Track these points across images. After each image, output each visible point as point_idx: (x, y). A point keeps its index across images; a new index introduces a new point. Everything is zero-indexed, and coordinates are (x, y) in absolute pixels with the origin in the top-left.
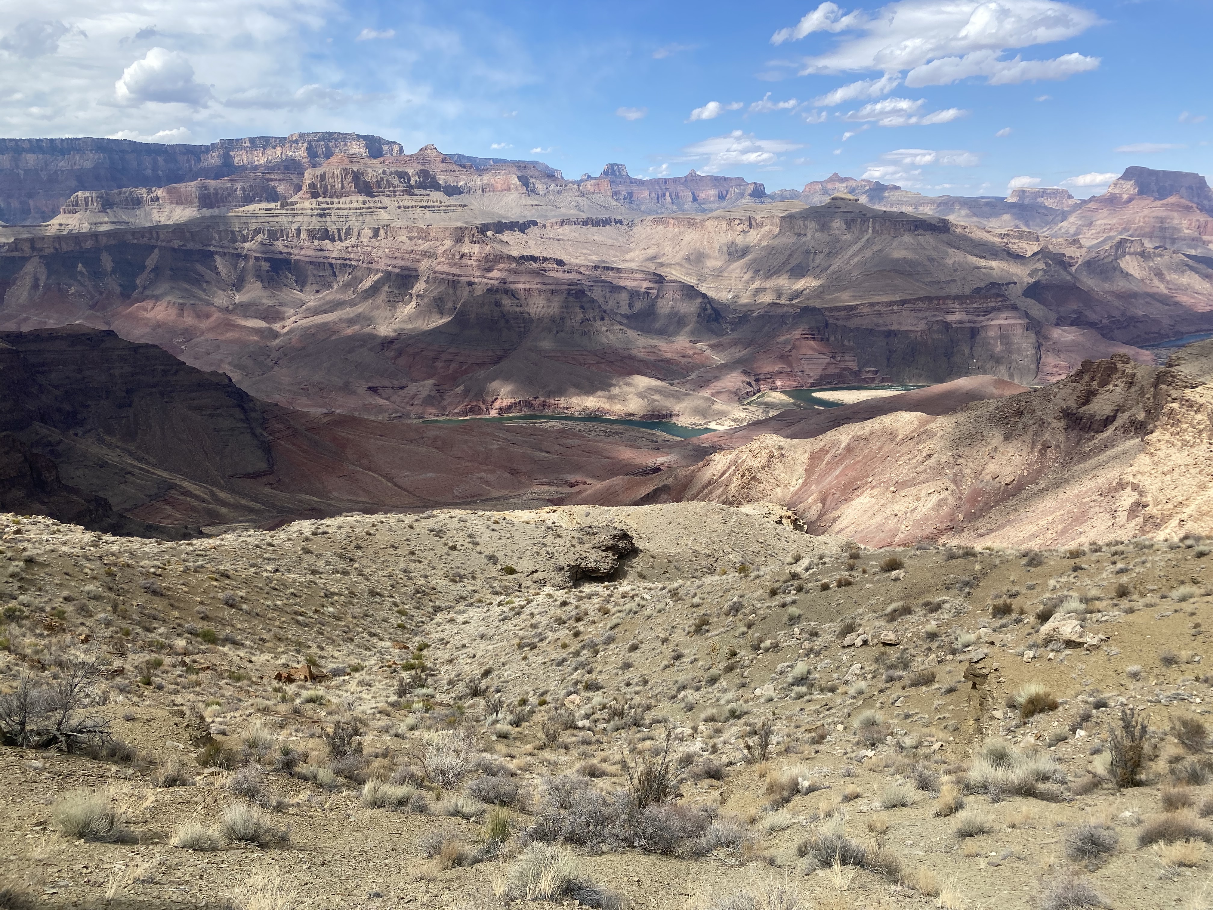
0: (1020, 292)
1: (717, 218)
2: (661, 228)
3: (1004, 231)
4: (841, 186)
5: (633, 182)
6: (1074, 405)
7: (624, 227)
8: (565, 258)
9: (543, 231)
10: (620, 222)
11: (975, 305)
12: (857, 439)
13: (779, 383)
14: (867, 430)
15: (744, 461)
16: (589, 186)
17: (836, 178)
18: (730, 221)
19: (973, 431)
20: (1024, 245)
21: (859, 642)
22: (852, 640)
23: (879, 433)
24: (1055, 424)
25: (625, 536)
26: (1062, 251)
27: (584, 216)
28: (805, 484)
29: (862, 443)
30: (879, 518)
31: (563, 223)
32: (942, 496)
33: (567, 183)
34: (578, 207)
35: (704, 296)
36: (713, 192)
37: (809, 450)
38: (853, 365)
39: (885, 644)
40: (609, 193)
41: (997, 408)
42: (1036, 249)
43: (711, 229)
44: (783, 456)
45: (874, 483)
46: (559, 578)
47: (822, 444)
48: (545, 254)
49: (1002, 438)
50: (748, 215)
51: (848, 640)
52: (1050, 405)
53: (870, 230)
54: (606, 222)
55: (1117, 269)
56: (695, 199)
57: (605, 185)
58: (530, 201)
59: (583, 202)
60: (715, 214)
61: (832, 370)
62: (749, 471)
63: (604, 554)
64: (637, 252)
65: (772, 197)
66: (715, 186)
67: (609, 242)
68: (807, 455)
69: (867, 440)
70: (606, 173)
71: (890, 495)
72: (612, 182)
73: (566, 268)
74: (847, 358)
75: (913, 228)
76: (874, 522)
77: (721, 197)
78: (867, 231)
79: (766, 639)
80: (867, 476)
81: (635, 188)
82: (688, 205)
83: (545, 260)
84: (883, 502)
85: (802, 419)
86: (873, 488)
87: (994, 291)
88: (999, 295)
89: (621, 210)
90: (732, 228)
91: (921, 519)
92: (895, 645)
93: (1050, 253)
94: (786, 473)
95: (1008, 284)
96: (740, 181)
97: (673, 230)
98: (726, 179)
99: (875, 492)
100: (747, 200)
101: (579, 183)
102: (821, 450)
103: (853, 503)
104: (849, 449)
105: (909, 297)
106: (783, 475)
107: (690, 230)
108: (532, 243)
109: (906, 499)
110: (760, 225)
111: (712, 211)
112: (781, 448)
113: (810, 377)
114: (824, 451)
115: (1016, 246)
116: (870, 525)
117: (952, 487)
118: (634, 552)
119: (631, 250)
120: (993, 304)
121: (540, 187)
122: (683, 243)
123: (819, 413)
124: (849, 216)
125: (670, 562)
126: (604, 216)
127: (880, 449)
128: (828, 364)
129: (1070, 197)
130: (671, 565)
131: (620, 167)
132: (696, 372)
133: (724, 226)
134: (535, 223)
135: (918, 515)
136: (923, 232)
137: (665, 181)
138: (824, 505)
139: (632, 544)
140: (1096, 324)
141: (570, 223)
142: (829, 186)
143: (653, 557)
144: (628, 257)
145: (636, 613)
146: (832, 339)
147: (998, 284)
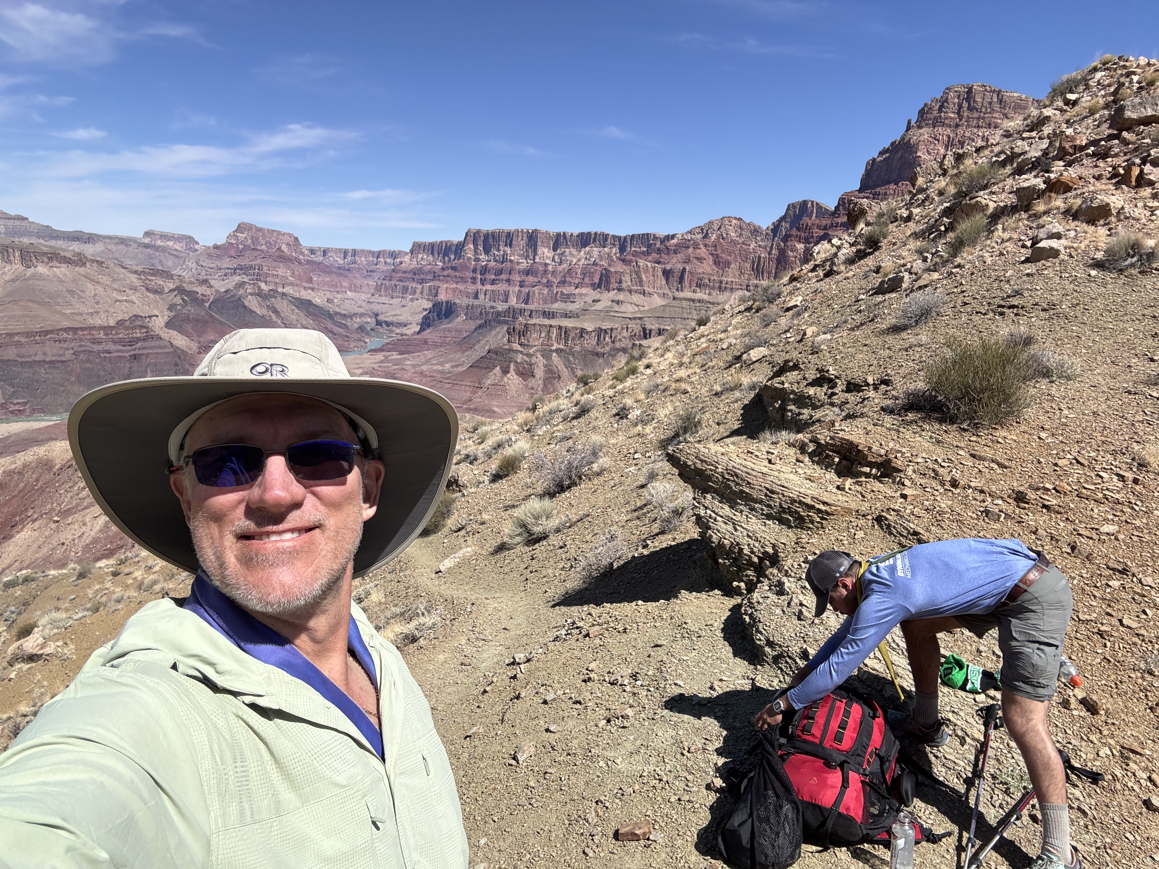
0: (162, 324)
3: (140, 269)
11: (121, 336)
14: (20, 463)
20: (161, 283)
23: (34, 465)
26: (195, 289)
30: (45, 550)
42: (172, 286)
45: (35, 516)
55: (243, 306)
69: (20, 473)
71: (54, 525)
75: (44, 259)
76: (39, 555)
80: (26, 510)
84: (47, 533)
86: (34, 521)
87: (138, 323)
88: (142, 327)
93: (184, 290)
95: (150, 317)
105: (50, 328)
109: (72, 527)
115: (153, 283)
120: (139, 335)
127: (37, 480)
129: (196, 243)
147: (141, 317)
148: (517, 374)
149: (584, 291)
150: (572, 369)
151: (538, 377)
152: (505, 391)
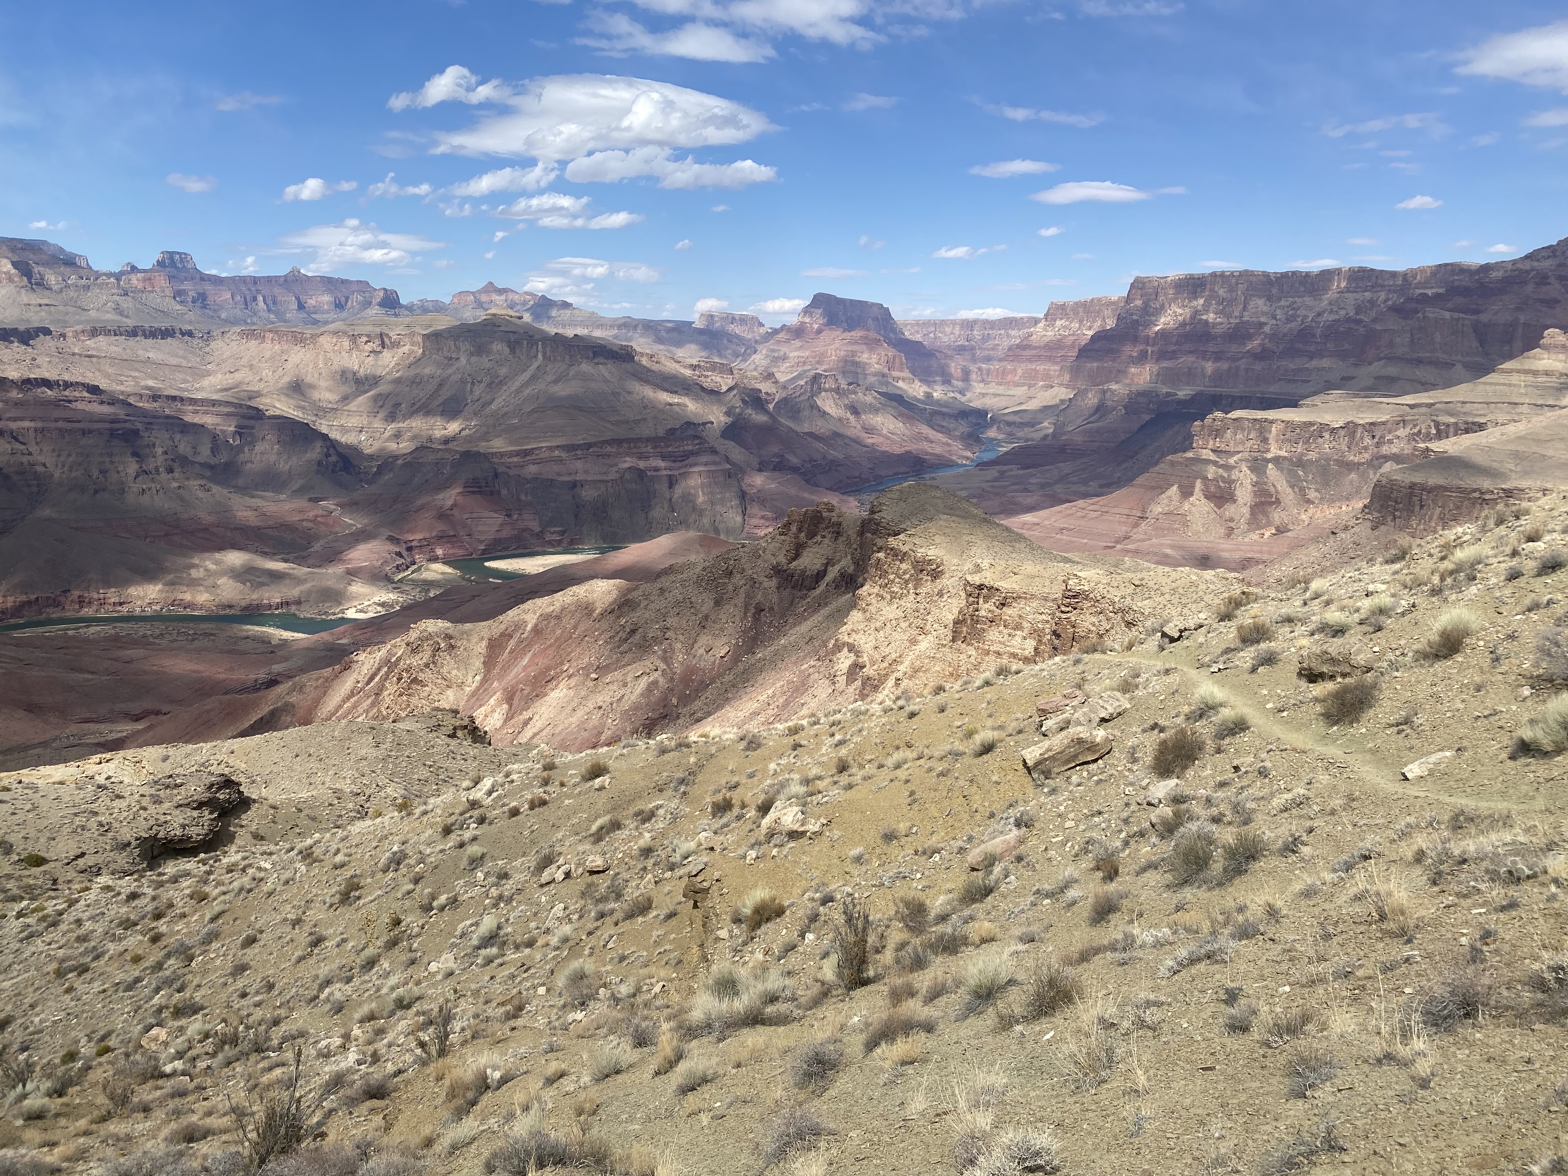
0: (718, 433)
1: (336, 333)
2: (253, 343)
3: (694, 362)
4: (499, 299)
5: (205, 278)
6: (784, 561)
7: (196, 341)
8: (103, 384)
9: (61, 343)
10: (190, 334)
11: (670, 449)
12: (546, 617)
13: (439, 552)
14: (558, 605)
15: (399, 659)
16: (135, 280)
17: (490, 288)
18: (354, 338)
19: (680, 598)
20: (718, 379)
21: (559, 876)
22: (551, 874)
23: (573, 608)
24: (767, 583)
25: (228, 783)
26: (758, 386)
27: (130, 323)
28: (484, 680)
29: (553, 622)
30: (580, 714)
31: (94, 332)
32: (651, 679)
33: (98, 275)
34: (118, 310)
35: (325, 437)
36: (326, 298)
37: (486, 636)
38: (535, 526)
39: (592, 873)
40: (169, 292)
41: (704, 569)
42: (730, 382)
43: (328, 347)
44: (452, 647)
45: (571, 671)
46: (122, 860)
47: (503, 627)
48: (67, 377)
49: (712, 603)
50: (378, 330)
51: (545, 876)
52: (760, 562)
53: (540, 356)
54: (167, 333)
55: (814, 407)
56: (301, 306)
57: (161, 281)
58: (35, 299)
59: (127, 304)
60: (332, 327)
61: (507, 533)
62: (407, 671)
63: (195, 813)
64: (220, 376)
65: (410, 308)
66: (329, 291)
67: (174, 361)
68: (484, 644)
69: (558, 617)
70: (160, 264)
71: (591, 684)
72: (171, 278)
73: (104, 397)
74: (526, 516)
75: (591, 355)
76: (573, 720)
77: (339, 306)
78: (536, 357)
79: (440, 894)
80: (562, 663)
81: (208, 287)
82: (292, 313)
83: (67, 385)
84: (583, 693)
85: (474, 597)
86: (570, 677)
87: (690, 432)
88: (697, 437)
89: (190, 318)
90: (357, 346)
91: (630, 709)
92: (604, 871)
93: (745, 388)
94: (458, 669)
95: (704, 424)
96: (364, 286)
97: (270, 347)
98: (344, 282)
99: (573, 682)
100: (374, 311)
101: (118, 276)
102: (502, 635)
103: (546, 698)
104: (537, 631)
105: (593, 440)
106: (454, 672)
107: (297, 348)
108: (42, 360)
109: (611, 687)
110: (396, 345)
111: (326, 323)
112: (448, 637)
113: (481, 542)
114: (506, 636)
115: (709, 380)
116: (570, 724)
117: (663, 666)
118: (245, 803)
119: (208, 374)
120: (690, 448)
121: (52, 278)
122: (288, 365)
123: (497, 587)
124: (512, 337)
125: (300, 810)
126: (164, 325)
127: (575, 627)
128: (502, 525)
129: (761, 325)
130: (302, 815)
131: (184, 257)
132: (322, 542)
133: (346, 343)
134: (47, 332)
135: (626, 705)
136: (603, 360)
137: (255, 280)
138: (511, 706)
139: (240, 793)
140: (799, 469)
141: (107, 332)
142: (484, 298)
143: (274, 807)
144: (206, 382)
145: (249, 891)
146: (504, 492)
147: (694, 424)
148: (1206, 497)
149: (1325, 363)
150: (1302, 489)
151: (1240, 501)
152: (1186, 524)
